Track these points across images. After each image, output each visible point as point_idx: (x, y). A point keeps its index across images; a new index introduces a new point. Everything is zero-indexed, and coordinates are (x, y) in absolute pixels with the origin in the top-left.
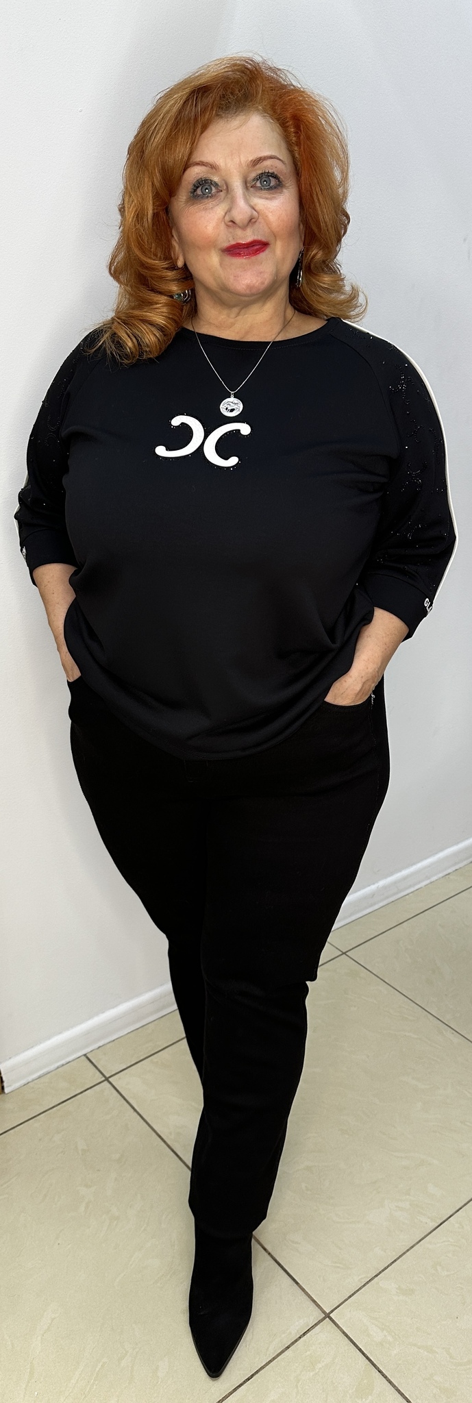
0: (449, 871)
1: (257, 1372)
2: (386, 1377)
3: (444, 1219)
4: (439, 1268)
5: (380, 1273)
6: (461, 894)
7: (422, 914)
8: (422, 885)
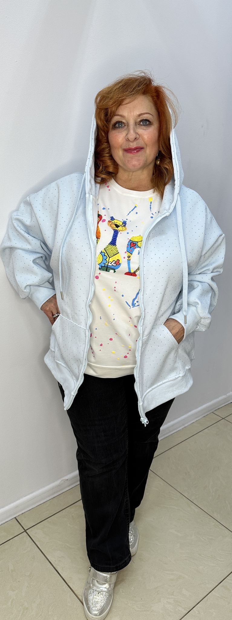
6: (199, 433)
7: (181, 443)
8: (181, 428)
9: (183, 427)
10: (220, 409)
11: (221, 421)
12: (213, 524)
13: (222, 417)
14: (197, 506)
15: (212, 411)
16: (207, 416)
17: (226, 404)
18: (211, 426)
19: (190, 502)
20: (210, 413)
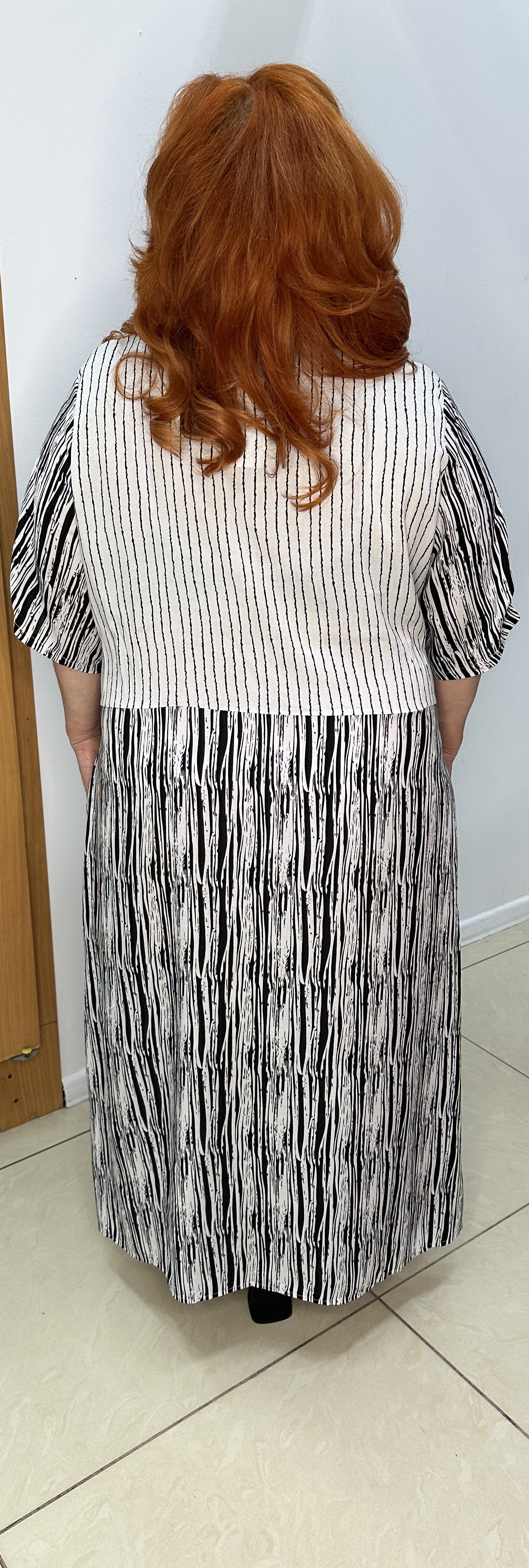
0: (508, 926)
1: (310, 1340)
2: (432, 1348)
3: (494, 1223)
4: (486, 1263)
5: (429, 1266)
6: (520, 946)
7: (479, 964)
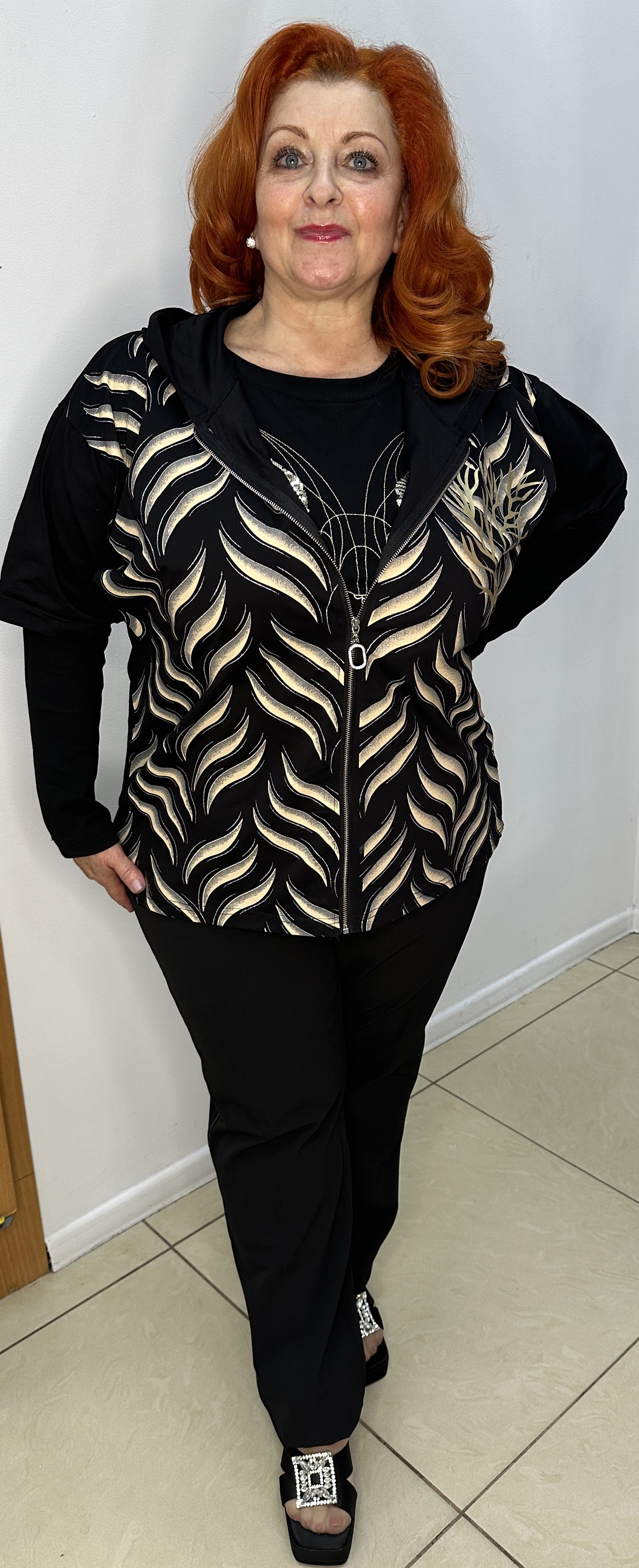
3: (586, 1387)
4: (588, 1447)
5: (519, 1457)
6: (561, 1007)
7: (518, 1033)
8: (515, 999)
9: (520, 995)
10: (606, 950)
11: (612, 975)
12: (620, 1202)
13: (612, 967)
14: (575, 1166)
15: (586, 956)
16: (574, 968)
17: (618, 938)
18: (587, 988)
19: (556, 1157)
20: (583, 961)
